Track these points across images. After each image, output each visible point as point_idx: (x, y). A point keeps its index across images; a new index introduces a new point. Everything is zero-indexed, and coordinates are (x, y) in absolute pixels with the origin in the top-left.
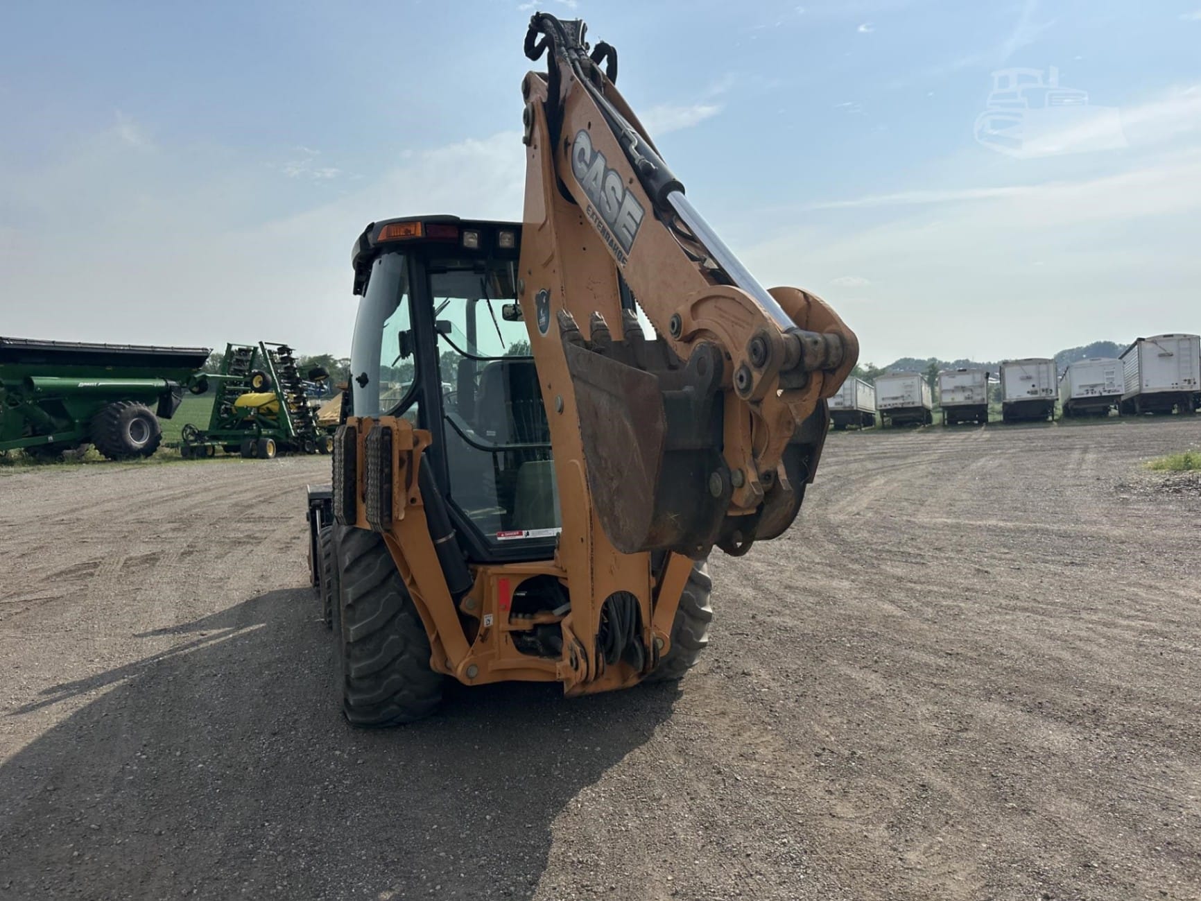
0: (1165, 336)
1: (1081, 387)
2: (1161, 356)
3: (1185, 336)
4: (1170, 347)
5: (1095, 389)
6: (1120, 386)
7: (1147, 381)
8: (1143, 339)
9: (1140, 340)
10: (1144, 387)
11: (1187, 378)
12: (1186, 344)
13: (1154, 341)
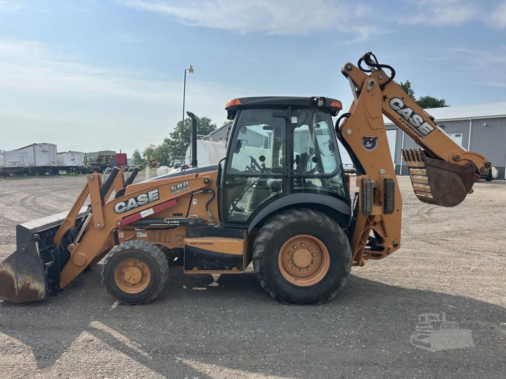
0: (44, 144)
1: (10, 162)
2: (42, 151)
3: (51, 144)
4: (46, 148)
5: (16, 164)
6: (27, 163)
7: (38, 161)
8: (36, 144)
9: (34, 144)
10: (36, 164)
11: (53, 161)
12: (51, 148)
13: (40, 145)
